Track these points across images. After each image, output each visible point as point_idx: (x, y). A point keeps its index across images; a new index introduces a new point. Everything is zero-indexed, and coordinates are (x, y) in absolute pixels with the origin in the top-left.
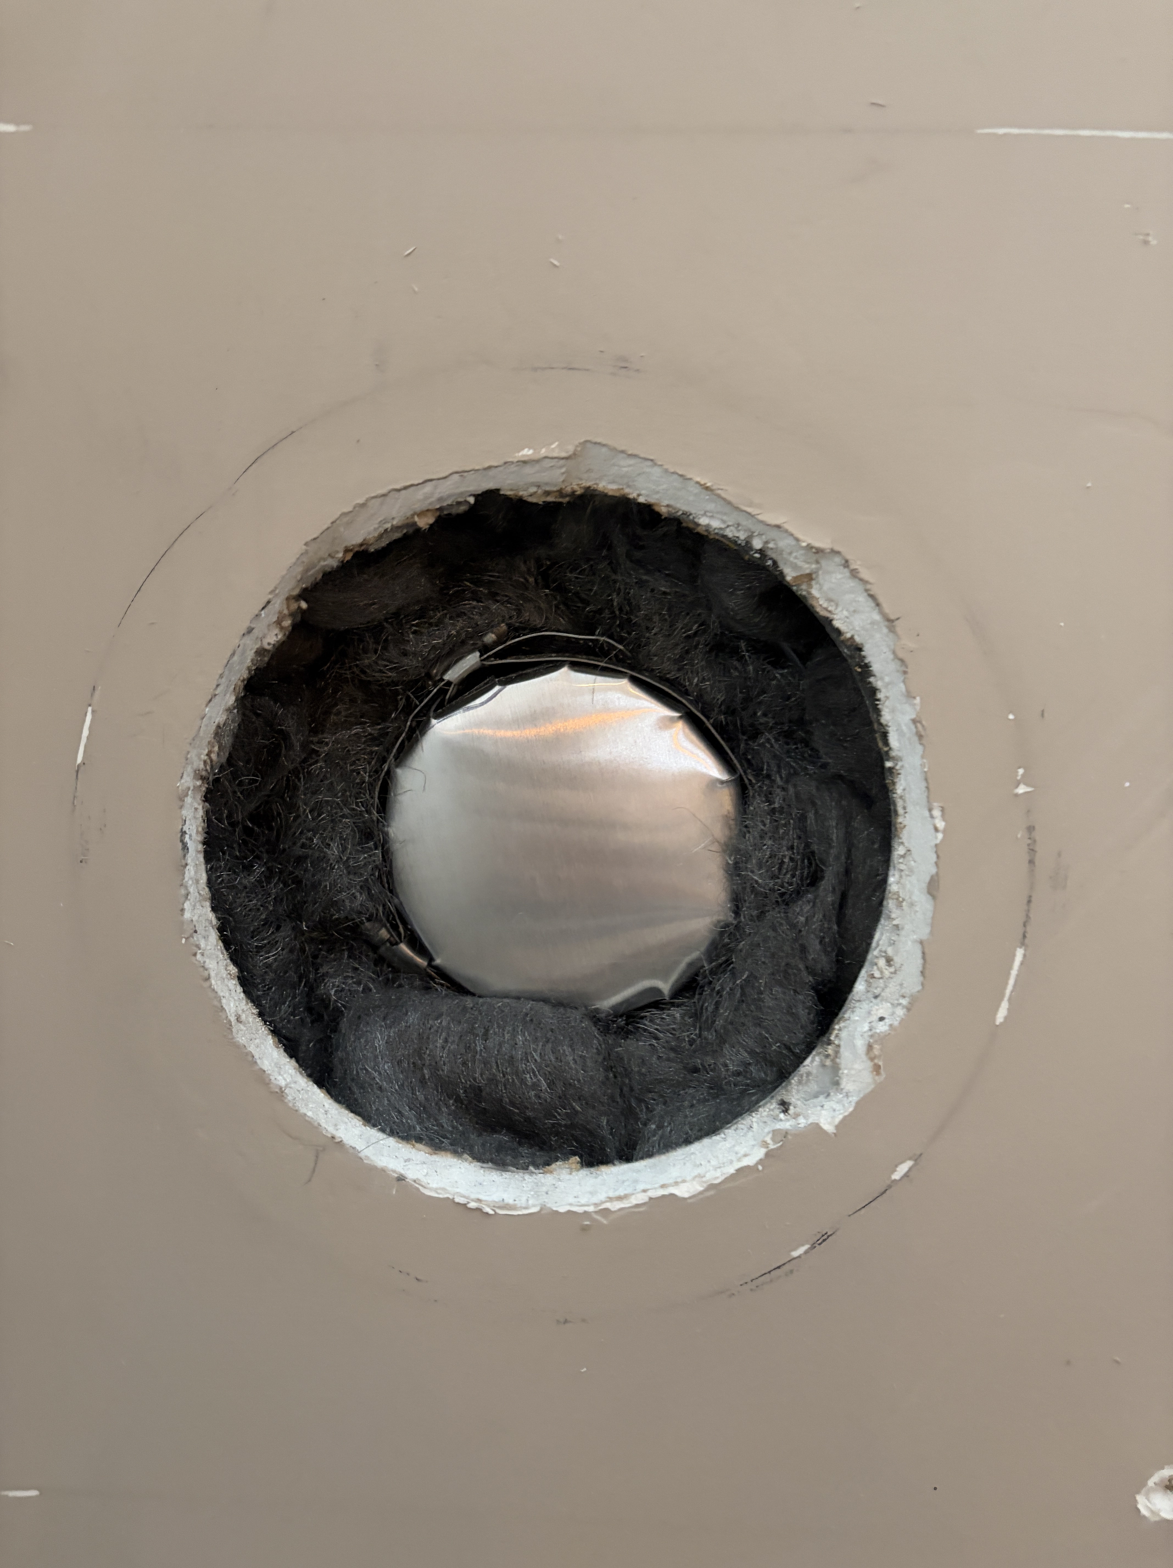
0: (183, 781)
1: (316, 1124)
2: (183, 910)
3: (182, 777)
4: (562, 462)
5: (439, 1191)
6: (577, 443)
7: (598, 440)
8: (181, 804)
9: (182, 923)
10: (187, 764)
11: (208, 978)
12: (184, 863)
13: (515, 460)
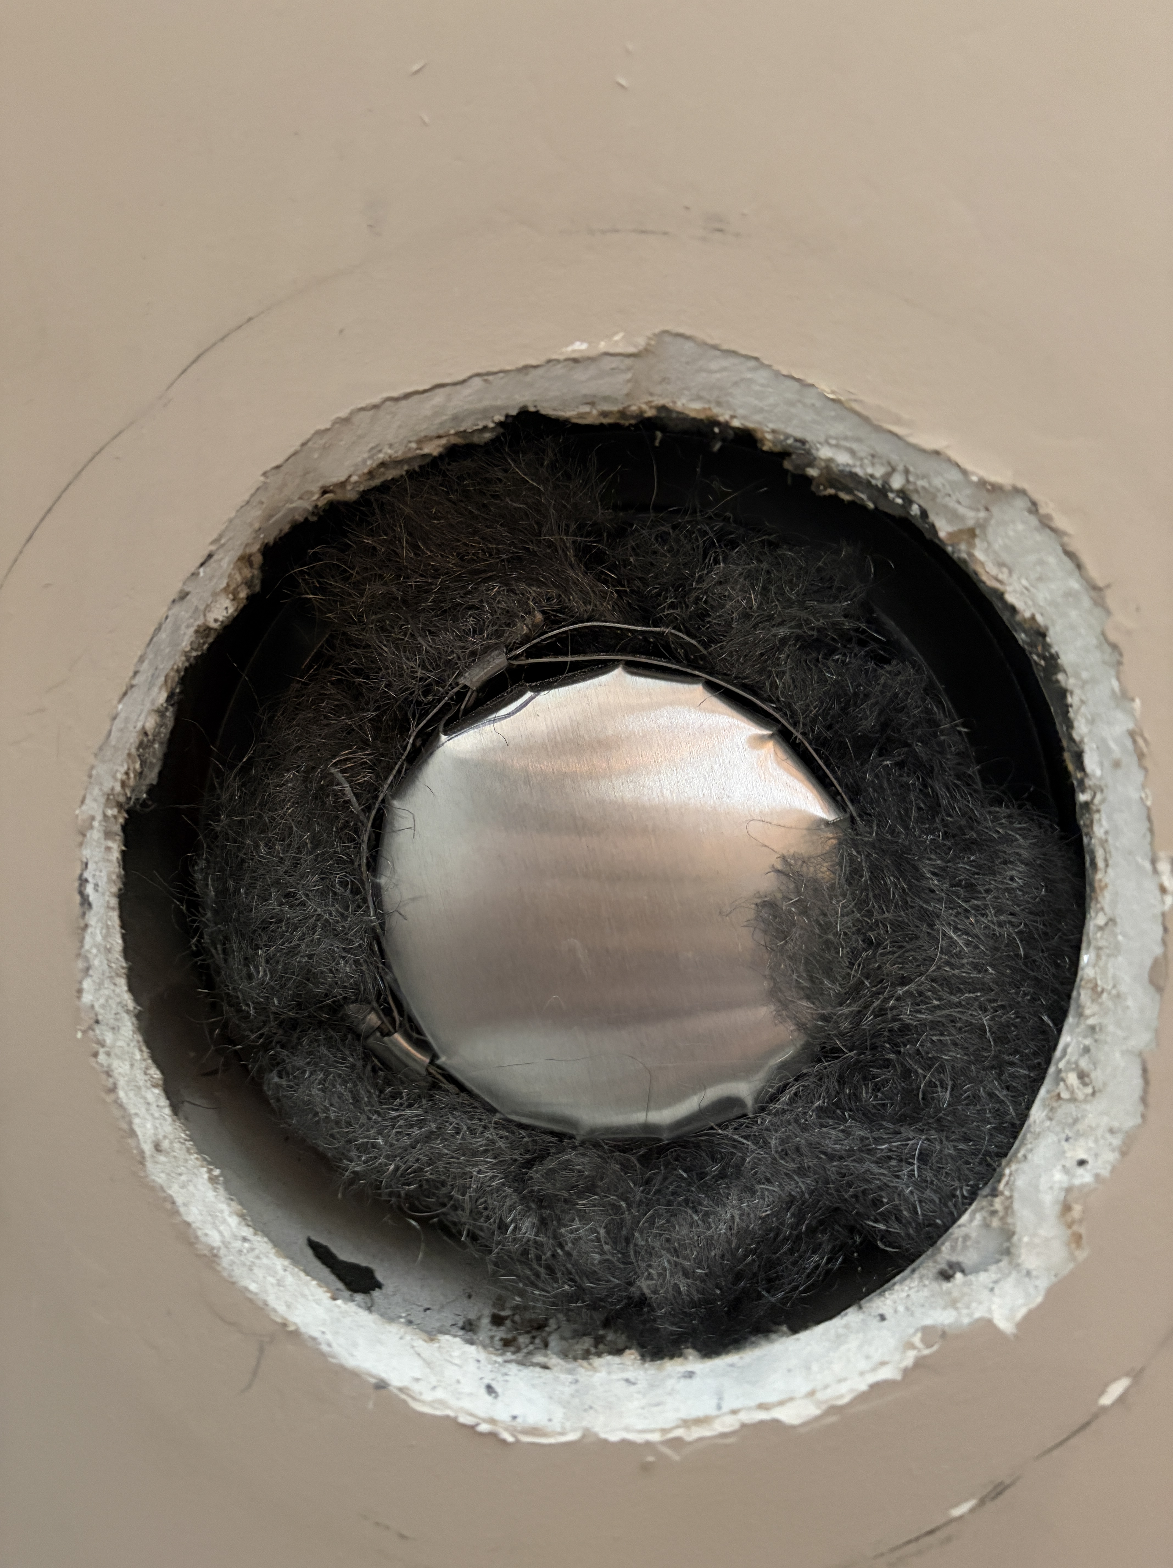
0: (84, 808)
1: (260, 1304)
2: (80, 991)
3: (83, 802)
4: (628, 362)
5: (436, 1405)
6: (649, 333)
7: (681, 330)
8: (80, 838)
9: (78, 1009)
10: (91, 783)
11: (113, 1090)
12: (82, 924)
13: (562, 357)
